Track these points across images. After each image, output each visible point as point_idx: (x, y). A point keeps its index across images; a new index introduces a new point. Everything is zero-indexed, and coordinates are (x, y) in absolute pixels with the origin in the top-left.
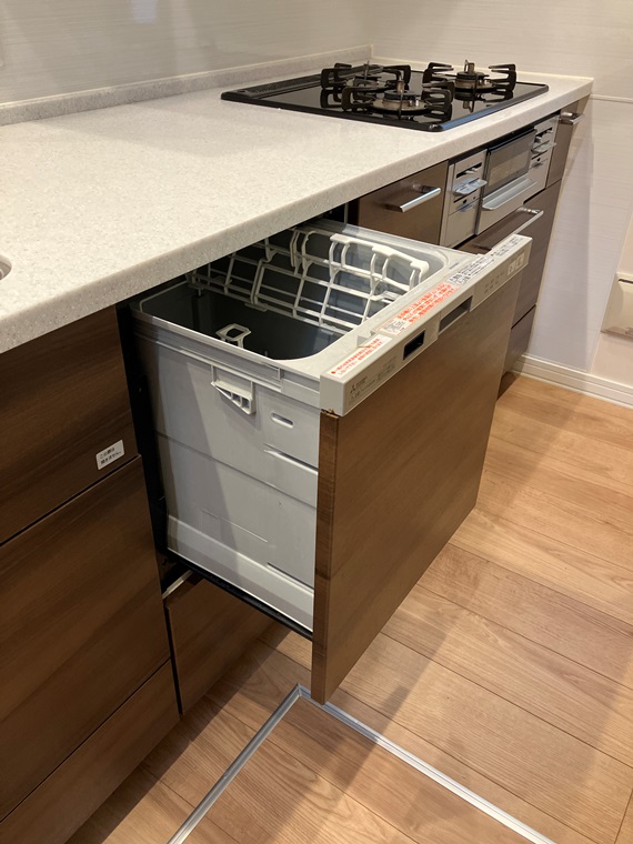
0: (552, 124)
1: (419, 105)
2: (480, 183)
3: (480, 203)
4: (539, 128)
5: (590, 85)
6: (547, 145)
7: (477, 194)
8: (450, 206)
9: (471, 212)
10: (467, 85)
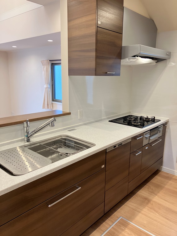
0: (162, 126)
1: (139, 124)
2: (149, 135)
3: (149, 138)
4: (159, 127)
5: (168, 120)
6: (161, 129)
7: (149, 137)
8: (144, 139)
9: (148, 139)
10: (147, 120)
